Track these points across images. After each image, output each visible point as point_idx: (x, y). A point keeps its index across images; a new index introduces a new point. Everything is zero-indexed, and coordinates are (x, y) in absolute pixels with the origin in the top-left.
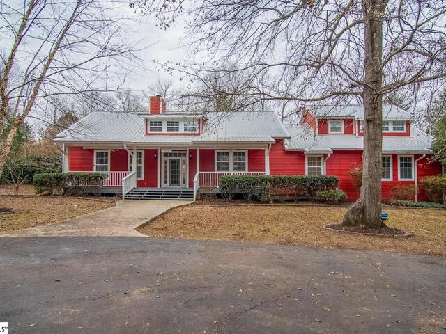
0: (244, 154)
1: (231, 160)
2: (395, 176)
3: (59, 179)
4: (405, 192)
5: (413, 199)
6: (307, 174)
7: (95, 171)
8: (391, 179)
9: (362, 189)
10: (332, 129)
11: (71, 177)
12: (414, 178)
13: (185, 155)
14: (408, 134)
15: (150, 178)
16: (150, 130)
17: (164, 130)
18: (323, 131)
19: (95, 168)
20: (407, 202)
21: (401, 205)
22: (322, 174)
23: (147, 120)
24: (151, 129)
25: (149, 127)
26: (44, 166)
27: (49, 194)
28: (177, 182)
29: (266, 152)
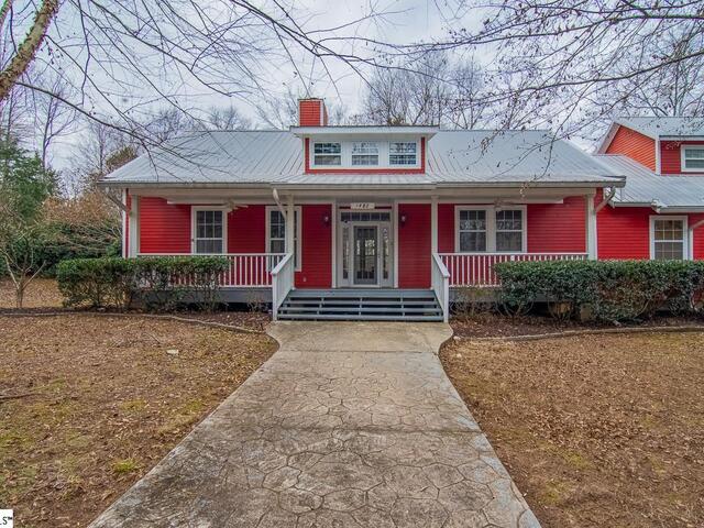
0: (518, 214)
1: (491, 229)
3: (117, 272)
6: (652, 257)
7: (194, 253)
10: (689, 164)
11: (148, 267)
13: (386, 217)
15: (314, 270)
16: (316, 163)
17: (348, 164)
18: (671, 167)
19: (193, 244)
22: (685, 257)
23: (307, 141)
24: (318, 160)
25: (312, 155)
26: (82, 243)
27: (95, 308)
28: (371, 276)
29: (591, 207)
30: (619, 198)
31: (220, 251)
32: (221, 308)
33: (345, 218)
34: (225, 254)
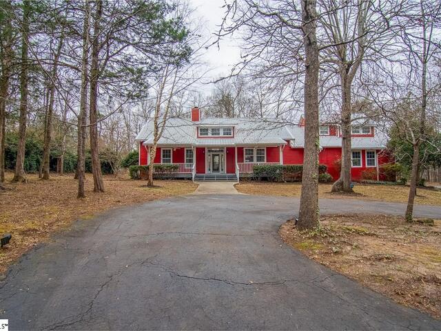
0: (263, 150)
1: (255, 156)
2: (364, 164)
4: (370, 175)
5: (376, 179)
7: (162, 163)
8: (361, 166)
9: (342, 173)
10: (321, 132)
12: (376, 165)
13: (222, 151)
14: (372, 136)
15: (200, 168)
17: (210, 135)
19: (162, 160)
20: (371, 181)
21: (367, 183)
23: (198, 128)
24: (201, 134)
25: (199, 132)
28: (217, 170)
29: (281, 149)
30: (293, 145)
31: (170, 162)
32: (178, 179)
33: (209, 151)
34: (172, 163)
